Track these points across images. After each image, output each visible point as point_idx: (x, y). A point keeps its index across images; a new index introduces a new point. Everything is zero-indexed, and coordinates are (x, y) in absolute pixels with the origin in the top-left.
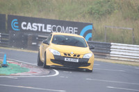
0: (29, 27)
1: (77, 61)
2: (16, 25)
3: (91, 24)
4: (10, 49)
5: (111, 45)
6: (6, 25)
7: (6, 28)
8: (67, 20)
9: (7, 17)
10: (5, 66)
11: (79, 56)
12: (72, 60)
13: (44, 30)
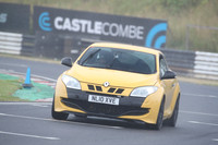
0: (67, 25)
1: (117, 102)
2: (46, 21)
3: (165, 22)
4: (36, 60)
5: (195, 55)
6: (31, 21)
7: (31, 27)
8: (127, 14)
9: (32, 9)
10: (27, 87)
11: (120, 91)
12: (105, 100)
13: (90, 31)
